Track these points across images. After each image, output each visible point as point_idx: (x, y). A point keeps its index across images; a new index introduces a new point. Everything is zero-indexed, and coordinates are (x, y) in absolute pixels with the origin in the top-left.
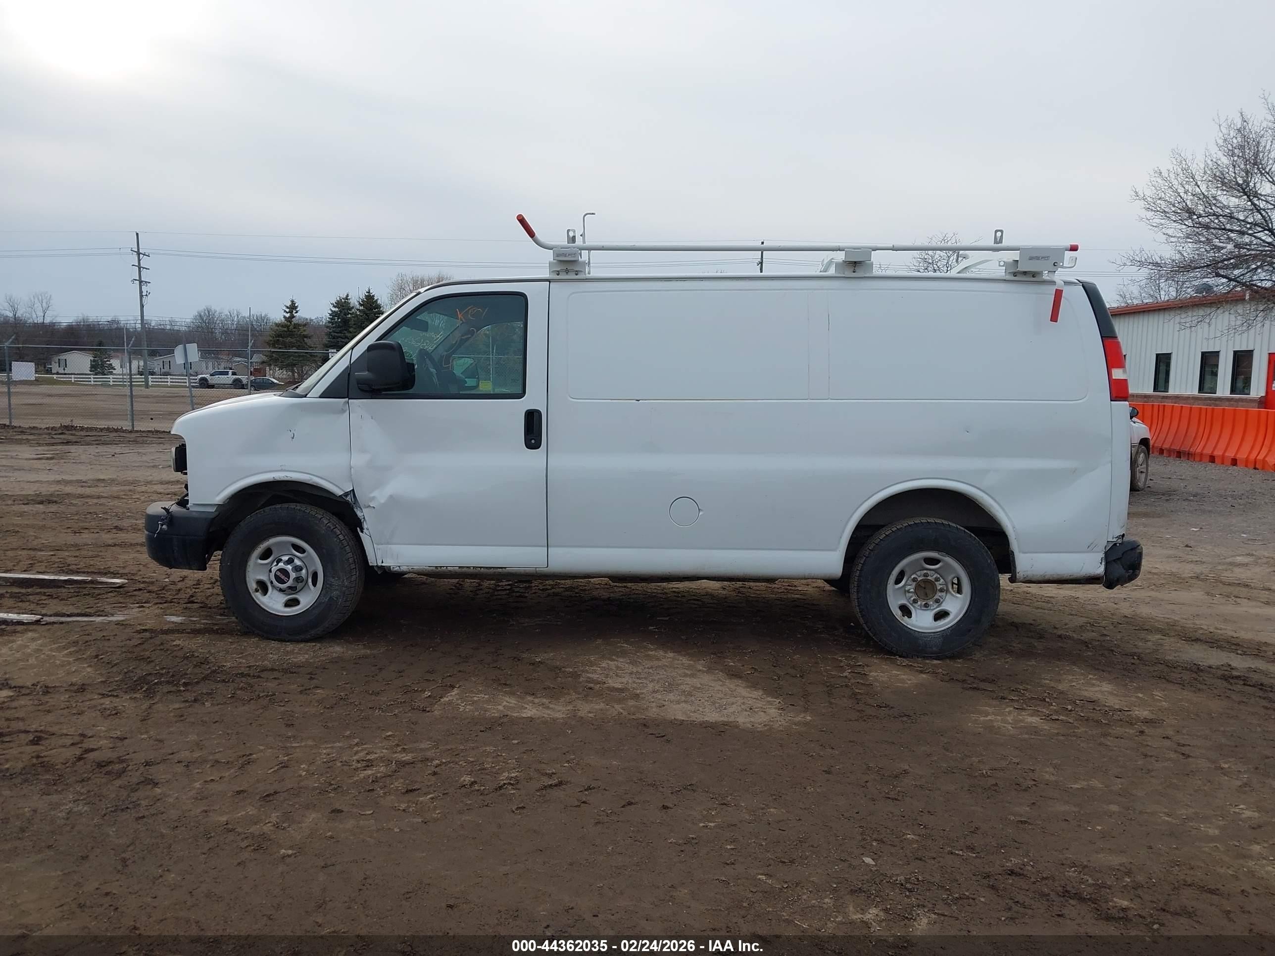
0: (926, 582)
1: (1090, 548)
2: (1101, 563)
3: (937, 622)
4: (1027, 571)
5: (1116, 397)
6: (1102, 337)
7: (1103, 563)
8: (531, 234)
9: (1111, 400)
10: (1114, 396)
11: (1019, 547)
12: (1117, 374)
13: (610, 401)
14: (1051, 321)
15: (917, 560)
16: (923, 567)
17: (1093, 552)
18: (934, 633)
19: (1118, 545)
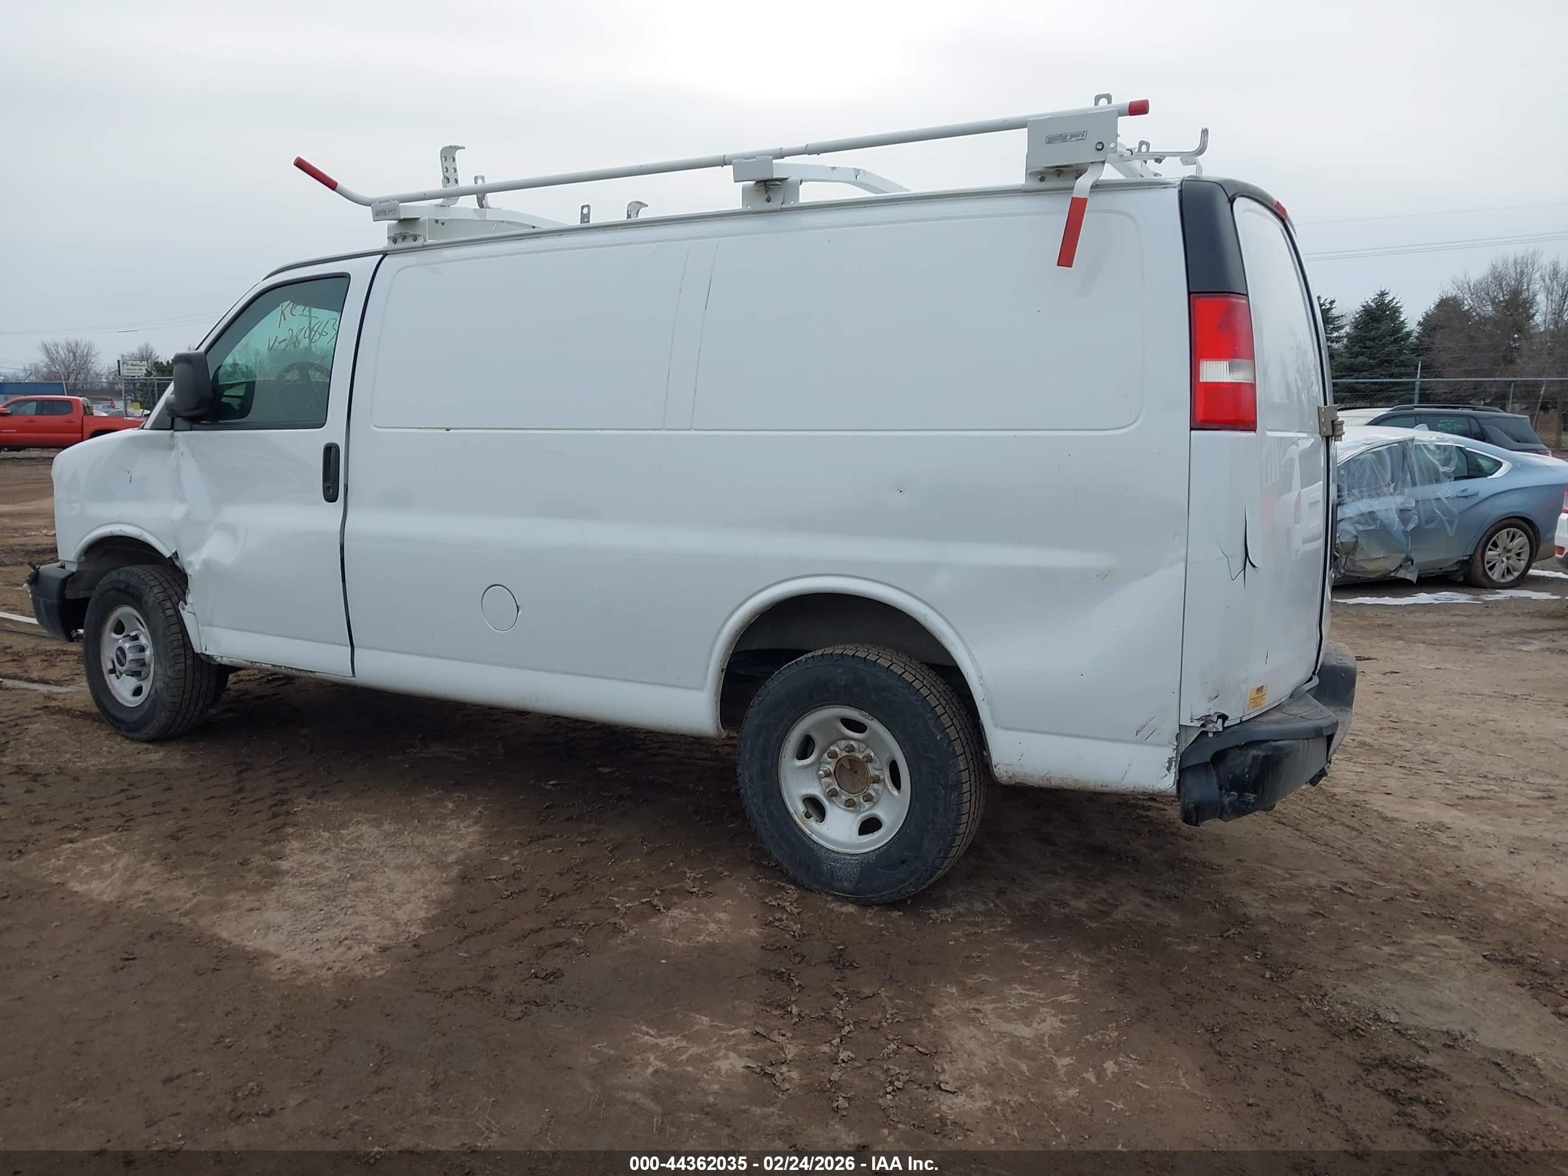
0: (853, 761)
1: (1142, 734)
2: (1169, 769)
3: (862, 837)
4: (1012, 765)
5: (1205, 421)
6: (1189, 293)
7: (1173, 770)
8: (332, 185)
9: (1192, 429)
10: (1200, 415)
11: (992, 716)
12: (1215, 372)
13: (416, 430)
14: (1058, 265)
15: (828, 721)
16: (842, 734)
17: (1151, 744)
18: (853, 855)
19: (1211, 735)
